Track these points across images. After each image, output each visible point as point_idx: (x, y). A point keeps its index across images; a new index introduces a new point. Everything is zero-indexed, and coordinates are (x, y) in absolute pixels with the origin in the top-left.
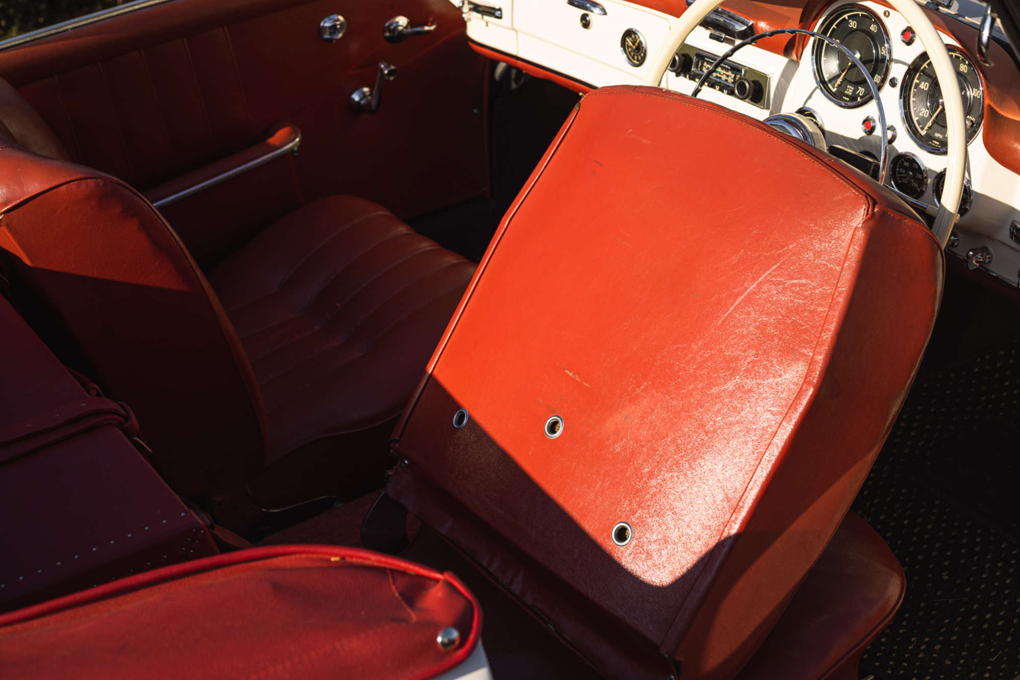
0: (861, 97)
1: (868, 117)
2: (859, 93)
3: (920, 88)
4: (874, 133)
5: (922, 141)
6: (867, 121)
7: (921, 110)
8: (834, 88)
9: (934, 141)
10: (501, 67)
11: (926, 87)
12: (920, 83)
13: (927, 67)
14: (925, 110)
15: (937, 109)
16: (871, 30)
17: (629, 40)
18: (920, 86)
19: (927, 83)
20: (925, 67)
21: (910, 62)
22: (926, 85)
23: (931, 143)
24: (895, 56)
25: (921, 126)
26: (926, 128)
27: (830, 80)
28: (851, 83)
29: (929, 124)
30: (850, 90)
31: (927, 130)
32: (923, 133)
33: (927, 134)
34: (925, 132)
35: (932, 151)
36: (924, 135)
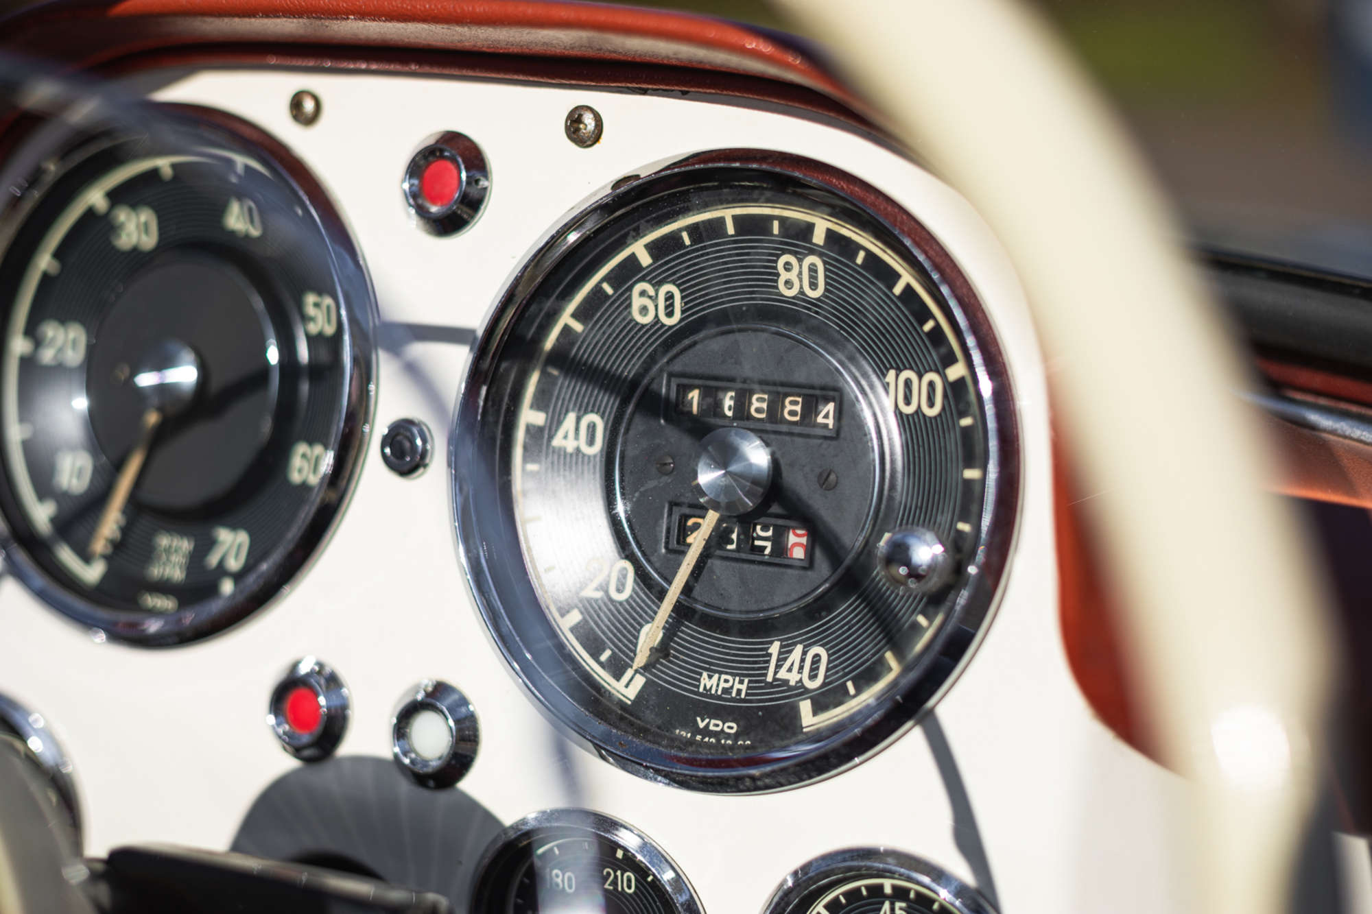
0: (238, 577)
2: (221, 563)
3: (560, 452)
4: (349, 747)
5: (642, 731)
6: (291, 693)
8: (87, 558)
9: (701, 722)
11: (591, 442)
12: (554, 425)
13: (578, 327)
14: (612, 562)
16: (232, 233)
18: (557, 442)
19: (593, 418)
20: (568, 336)
21: (477, 318)
22: (592, 428)
23: (687, 735)
25: (606, 655)
26: (642, 657)
29: (650, 635)
30: (172, 557)
31: (646, 668)
32: (628, 688)
33: (651, 689)
34: (640, 681)
36: (640, 696)
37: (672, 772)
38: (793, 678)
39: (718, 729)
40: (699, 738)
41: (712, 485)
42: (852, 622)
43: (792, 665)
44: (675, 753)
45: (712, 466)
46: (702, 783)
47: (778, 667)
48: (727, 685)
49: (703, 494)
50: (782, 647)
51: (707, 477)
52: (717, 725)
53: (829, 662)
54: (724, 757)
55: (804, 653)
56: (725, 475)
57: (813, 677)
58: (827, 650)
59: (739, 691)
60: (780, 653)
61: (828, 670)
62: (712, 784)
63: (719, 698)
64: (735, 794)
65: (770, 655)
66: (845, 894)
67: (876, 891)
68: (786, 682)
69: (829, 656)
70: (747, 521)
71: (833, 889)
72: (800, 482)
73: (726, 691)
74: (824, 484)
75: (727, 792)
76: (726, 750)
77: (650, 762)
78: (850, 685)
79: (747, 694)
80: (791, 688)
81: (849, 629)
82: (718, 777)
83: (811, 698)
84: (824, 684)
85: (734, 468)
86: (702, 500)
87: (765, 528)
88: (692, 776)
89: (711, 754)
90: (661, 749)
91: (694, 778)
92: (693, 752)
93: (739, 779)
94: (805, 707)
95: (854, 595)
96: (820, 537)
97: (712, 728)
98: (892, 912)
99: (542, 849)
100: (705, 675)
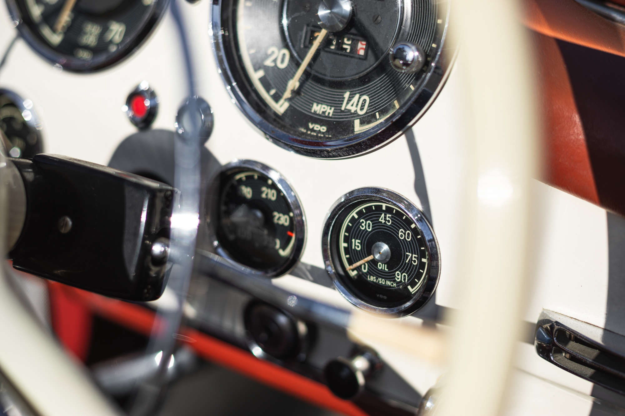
0: (118, 45)
2: (111, 38)
4: (157, 124)
5: (283, 127)
6: (136, 98)
7: (269, 52)
8: (54, 30)
9: (311, 126)
14: (279, 50)
15: (311, 43)
23: (304, 130)
25: (273, 92)
26: (287, 94)
27: (45, 18)
28: (95, 17)
29: (294, 83)
30: (91, 34)
31: (289, 100)
32: (281, 107)
33: (291, 109)
34: (286, 105)
36: (286, 112)
37: (293, 146)
38: (353, 109)
39: (318, 129)
40: (309, 132)
41: (324, 17)
42: (382, 86)
43: (354, 102)
44: (296, 138)
45: (324, 8)
46: (306, 152)
47: (347, 103)
48: (324, 110)
49: (320, 20)
50: (350, 94)
51: (322, 12)
52: (317, 128)
53: (370, 103)
54: (317, 141)
55: (360, 98)
56: (330, 13)
57: (362, 109)
58: (370, 98)
59: (329, 113)
60: (349, 97)
61: (369, 106)
62: (310, 152)
63: (319, 115)
64: (320, 158)
65: (344, 98)
66: (365, 208)
67: (379, 208)
68: (349, 111)
69: (370, 100)
70: (339, 35)
71: (360, 206)
72: (364, 19)
73: (324, 112)
74: (375, 21)
75: (316, 157)
76: (318, 138)
77: (284, 141)
78: (377, 114)
79: (333, 115)
80: (352, 114)
81: (380, 89)
82: (312, 150)
83: (360, 119)
84: (366, 113)
85: (335, 10)
86: (319, 23)
87: (348, 40)
88: (301, 148)
89: (311, 139)
90: (290, 135)
91: (302, 150)
92: (303, 138)
93: (321, 151)
94: (357, 122)
95: (384, 73)
96: (372, 46)
97: (315, 129)
98: (385, 219)
99: (238, 177)
100: (315, 105)
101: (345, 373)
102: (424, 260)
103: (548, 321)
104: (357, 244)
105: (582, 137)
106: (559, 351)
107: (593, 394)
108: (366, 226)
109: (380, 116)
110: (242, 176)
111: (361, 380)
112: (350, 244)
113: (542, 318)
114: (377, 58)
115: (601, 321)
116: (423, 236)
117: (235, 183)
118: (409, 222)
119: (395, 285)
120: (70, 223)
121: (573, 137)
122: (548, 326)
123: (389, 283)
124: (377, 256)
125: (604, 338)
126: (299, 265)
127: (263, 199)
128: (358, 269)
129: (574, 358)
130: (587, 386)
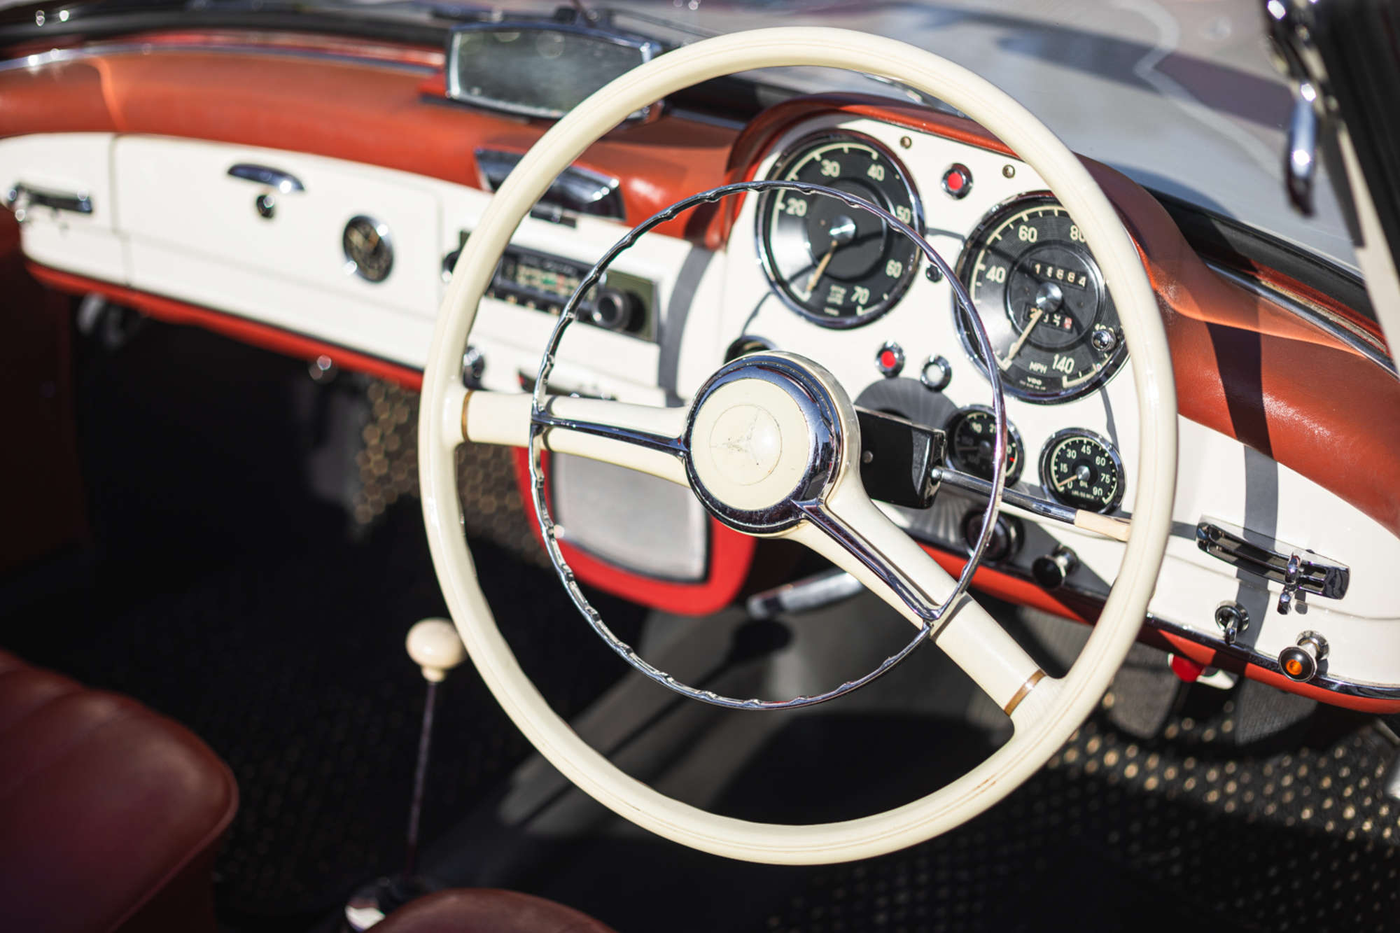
0: (865, 308)
1: (885, 344)
2: (857, 301)
3: (989, 280)
4: (904, 374)
5: (1008, 380)
6: (884, 353)
8: (804, 291)
9: (1029, 379)
10: (92, 307)
11: (1000, 278)
12: (988, 269)
13: (1000, 238)
15: (1030, 318)
16: (871, 177)
17: (357, 238)
18: (988, 276)
19: (1002, 269)
20: (996, 240)
21: (966, 231)
22: (1001, 273)
23: (1025, 383)
24: (930, 223)
26: (1011, 354)
27: (794, 278)
28: (840, 281)
29: (1015, 348)
30: (837, 295)
31: (1012, 359)
32: (1006, 364)
33: (1013, 366)
34: (1010, 363)
35: (1031, 398)
36: (1010, 369)
38: (1062, 368)
40: (1028, 385)
41: (1041, 301)
43: (1062, 364)
44: (1020, 390)
45: (1042, 296)
47: (1057, 364)
48: (1039, 368)
49: (1037, 304)
50: (1059, 357)
51: (1039, 299)
52: (1034, 381)
53: (1074, 364)
54: (1035, 392)
55: (1066, 360)
56: (1045, 298)
57: (1068, 369)
58: (1074, 361)
59: (1043, 370)
60: (1058, 359)
61: (1074, 367)
63: (1035, 371)
65: (1055, 360)
66: (1071, 441)
67: (1081, 442)
68: (1059, 370)
70: (1052, 314)
71: (1067, 440)
72: (1071, 304)
73: (1039, 370)
74: (1079, 304)
76: (1036, 390)
78: (1081, 373)
79: (1046, 372)
80: (1061, 372)
81: (1082, 354)
83: (1067, 376)
84: (1072, 372)
85: (1049, 296)
86: (1037, 306)
87: (1057, 317)
89: (1031, 391)
90: (1015, 388)
92: (1025, 389)
93: (1040, 401)
94: (1065, 379)
95: (1085, 344)
96: (1076, 324)
98: (1086, 450)
99: (970, 416)
100: (1032, 363)
101: (1050, 568)
102: (1114, 479)
103: (1205, 524)
104: (1064, 468)
105: (1224, 395)
106: (1214, 545)
107: (1238, 576)
108: (1072, 454)
109: (1083, 376)
110: (975, 415)
111: (1063, 573)
112: (1059, 467)
113: (1201, 522)
114: (1079, 334)
115: (1241, 523)
116: (1113, 462)
117: (968, 421)
118: (1103, 452)
119: (1093, 497)
120: (872, 456)
121: (1218, 395)
122: (1205, 528)
123: (1088, 496)
124: (1080, 477)
125: (1245, 535)
126: (1019, 483)
127: (991, 434)
128: (1065, 486)
129: (1225, 551)
130: (1233, 570)
